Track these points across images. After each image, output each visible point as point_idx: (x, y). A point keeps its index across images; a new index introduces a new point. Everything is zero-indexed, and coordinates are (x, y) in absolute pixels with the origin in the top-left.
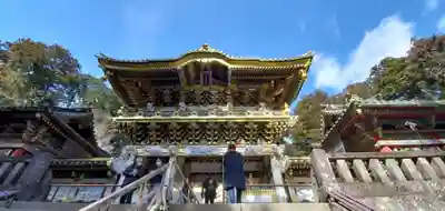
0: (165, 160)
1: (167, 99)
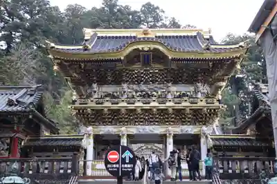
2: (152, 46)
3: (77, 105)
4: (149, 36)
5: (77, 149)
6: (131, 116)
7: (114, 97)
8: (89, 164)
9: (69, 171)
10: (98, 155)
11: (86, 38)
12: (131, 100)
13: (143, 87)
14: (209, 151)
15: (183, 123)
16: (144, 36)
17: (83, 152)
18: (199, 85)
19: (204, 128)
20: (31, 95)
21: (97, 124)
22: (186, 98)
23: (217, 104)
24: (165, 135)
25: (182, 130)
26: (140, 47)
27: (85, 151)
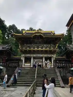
2: (39, 34)
3: (20, 49)
4: (39, 32)
5: (20, 60)
6: (34, 52)
7: (30, 47)
8: (23, 64)
9: (17, 66)
10: (26, 62)
11: (23, 33)
12: (34, 48)
13: (37, 45)
14: (54, 61)
15: (47, 54)
16: (37, 31)
18: (51, 44)
19: (53, 55)
20: (9, 46)
21: (25, 54)
22: (48, 48)
23: (56, 49)
24: (43, 57)
25: (47, 56)
26: (36, 34)
27: (22, 61)
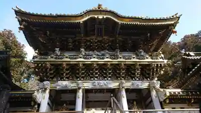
0: (74, 92)
1: (71, 45)
17: (36, 106)
18: (141, 50)
21: (55, 79)
25: (133, 85)
